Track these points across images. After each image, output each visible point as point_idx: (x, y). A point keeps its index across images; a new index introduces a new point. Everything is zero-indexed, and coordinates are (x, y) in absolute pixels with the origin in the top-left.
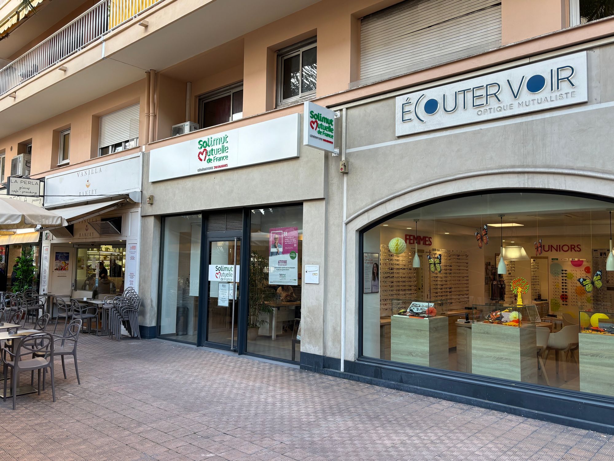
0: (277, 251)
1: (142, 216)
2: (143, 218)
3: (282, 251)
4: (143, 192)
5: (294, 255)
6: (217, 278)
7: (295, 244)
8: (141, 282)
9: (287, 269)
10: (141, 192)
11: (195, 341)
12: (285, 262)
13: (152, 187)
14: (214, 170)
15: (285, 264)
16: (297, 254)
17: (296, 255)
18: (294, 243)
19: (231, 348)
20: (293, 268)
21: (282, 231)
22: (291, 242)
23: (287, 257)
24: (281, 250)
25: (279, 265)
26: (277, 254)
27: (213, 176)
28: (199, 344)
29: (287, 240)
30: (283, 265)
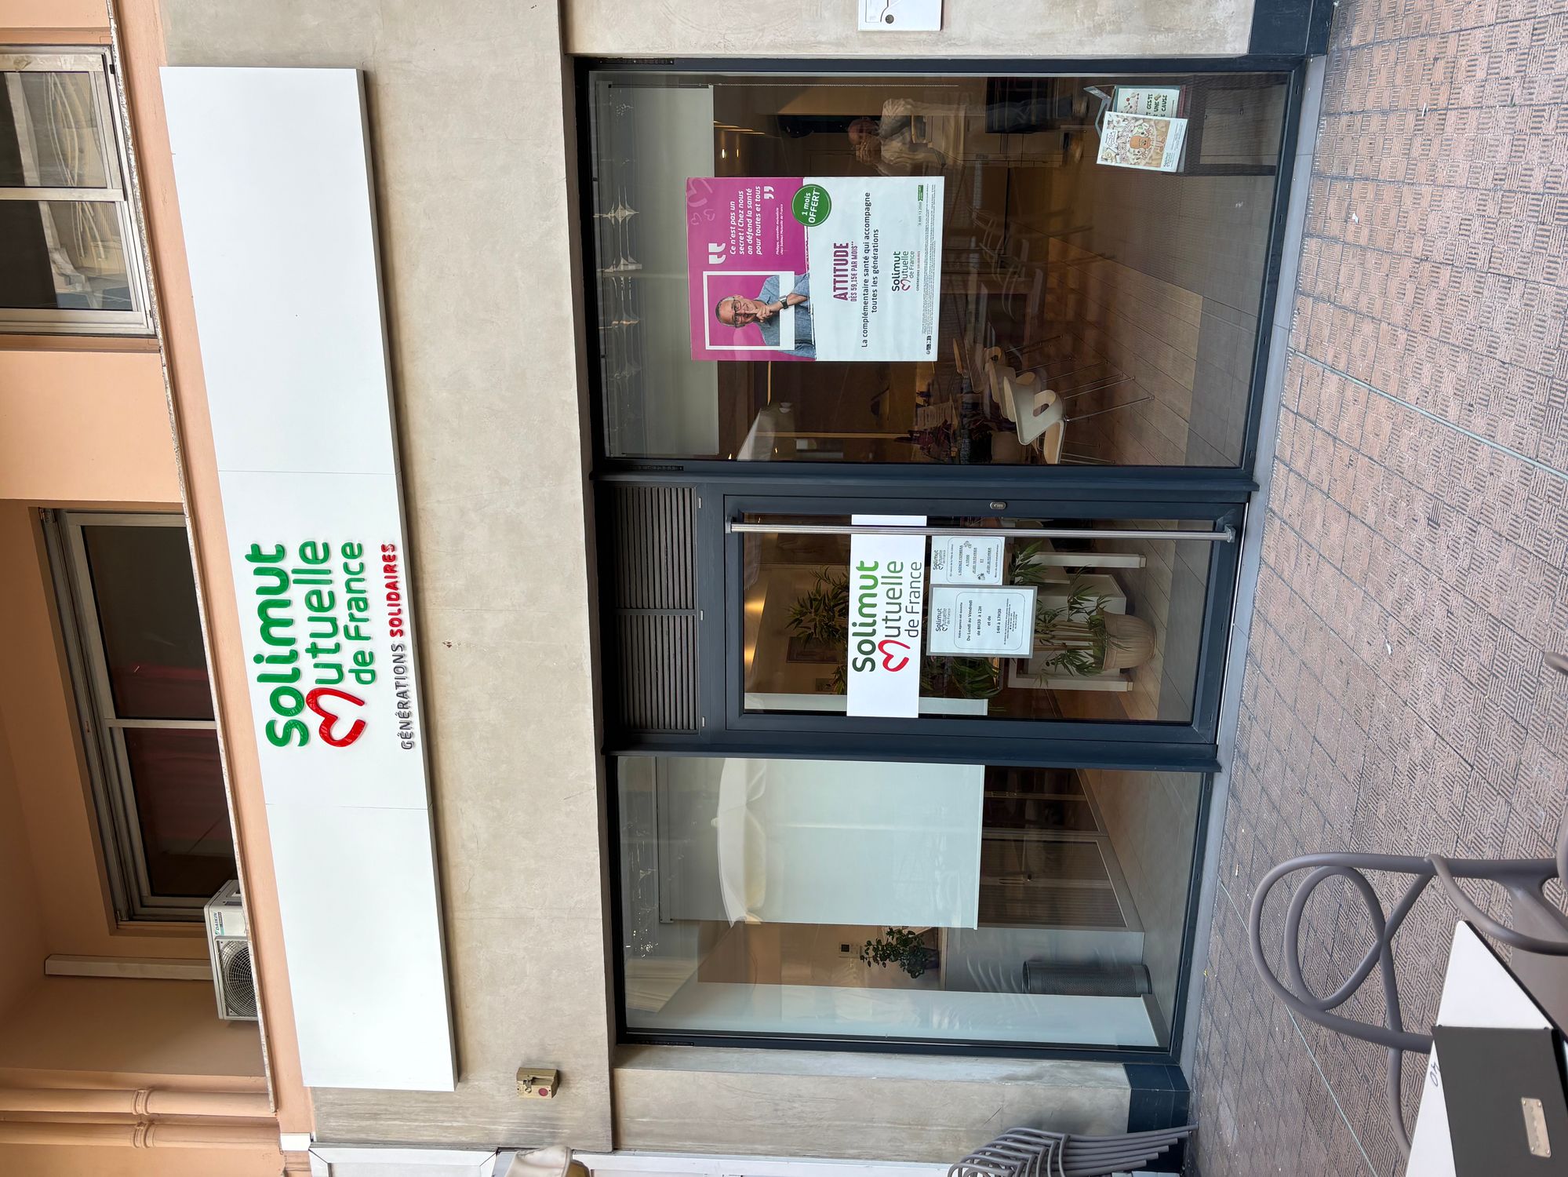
0: (792, 309)
1: (616, 1147)
2: (625, 1141)
3: (792, 273)
4: (501, 1140)
5: (812, 201)
6: (906, 660)
7: (763, 193)
8: (924, 1147)
9: (871, 241)
10: (502, 1154)
11: (1194, 779)
12: (841, 253)
13: (482, 1079)
14: (407, 639)
15: (849, 258)
16: (807, 181)
17: (810, 188)
18: (758, 198)
19: (1223, 542)
20: (868, 205)
21: (706, 274)
22: (754, 218)
23: (819, 241)
24: (787, 282)
25: (854, 299)
26: (807, 309)
27: (438, 653)
28: (1207, 762)
29: (746, 244)
30: (855, 265)
